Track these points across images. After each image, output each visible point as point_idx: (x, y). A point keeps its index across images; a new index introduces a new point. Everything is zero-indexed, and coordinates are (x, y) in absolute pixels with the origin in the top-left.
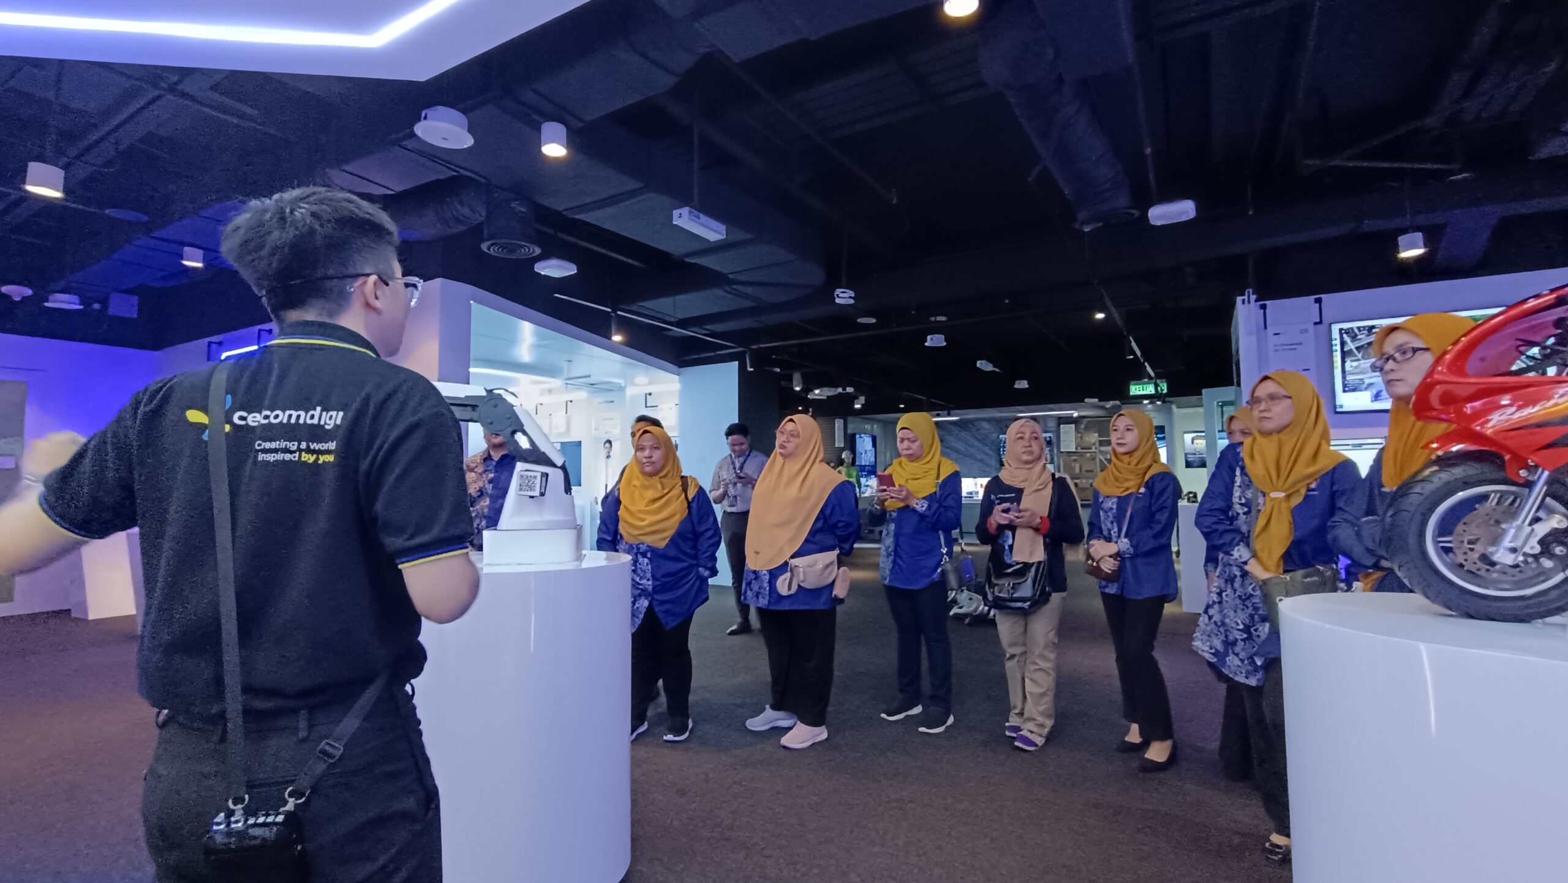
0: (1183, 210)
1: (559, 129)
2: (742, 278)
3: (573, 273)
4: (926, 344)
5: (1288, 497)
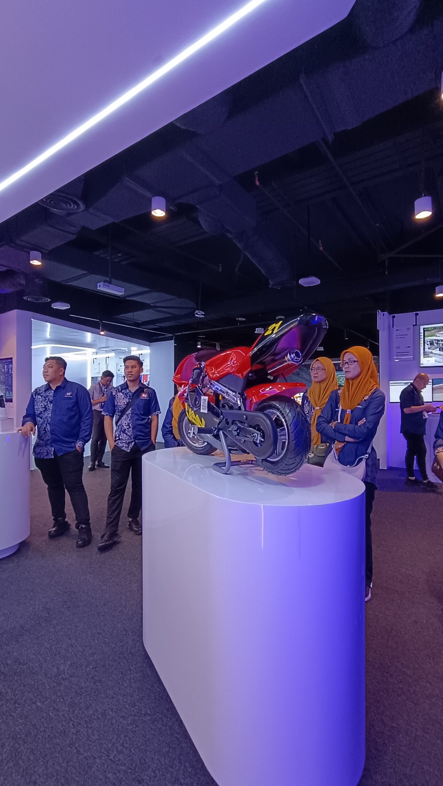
0: (314, 281)
1: (37, 254)
2: (157, 305)
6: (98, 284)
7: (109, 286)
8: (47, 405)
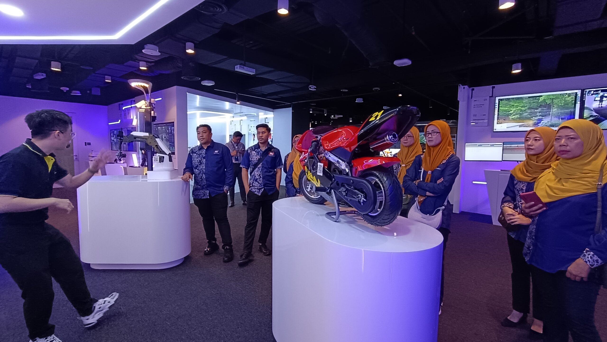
2: (280, 81)
3: (214, 84)
6: (236, 67)
7: (244, 68)
8: (202, 160)
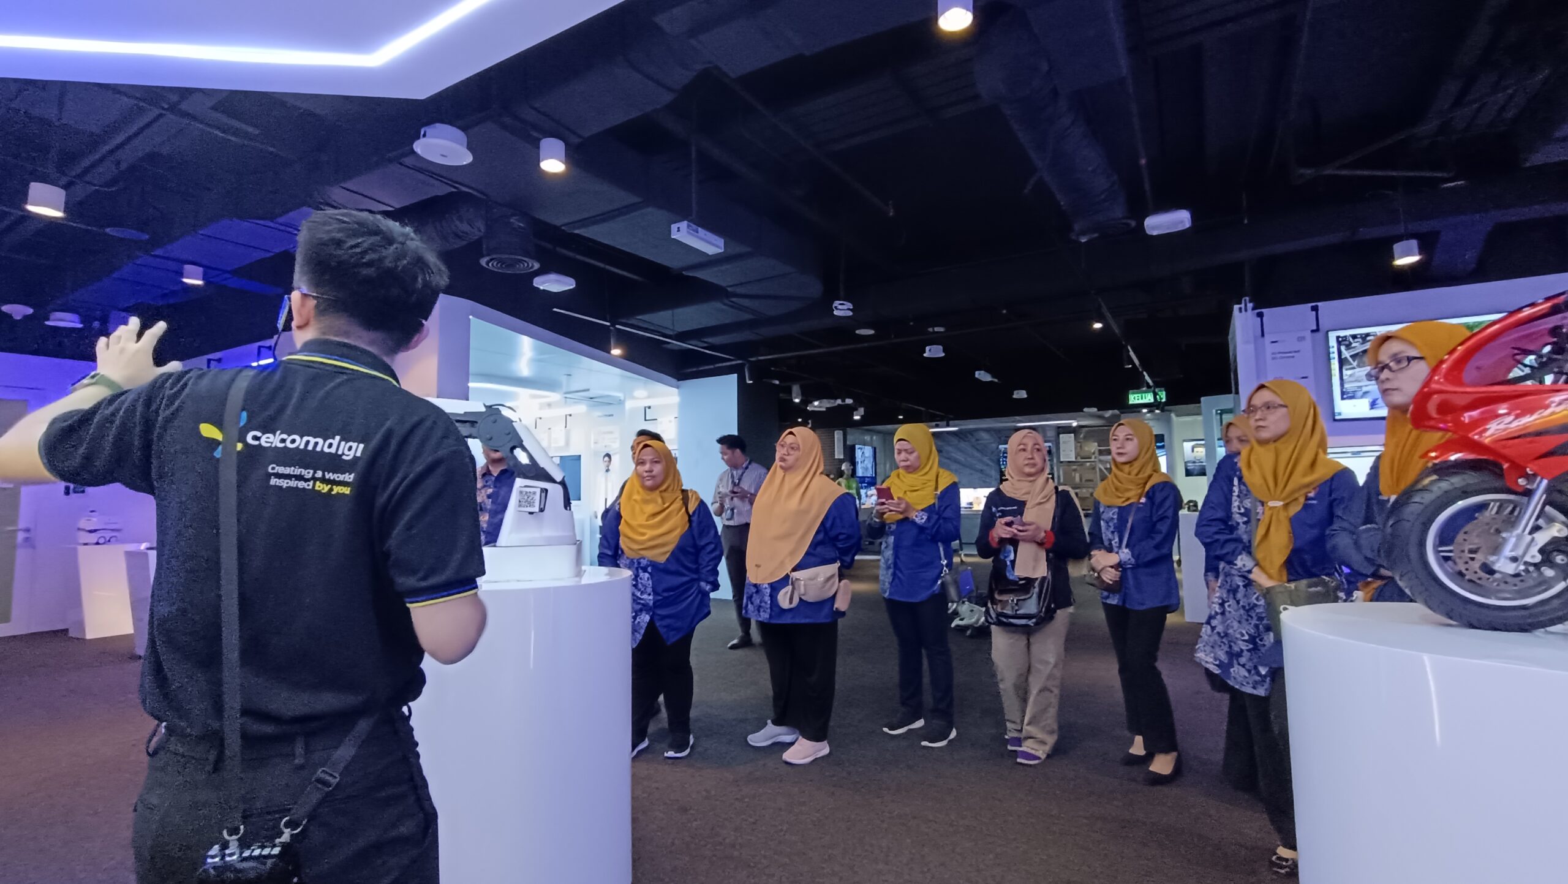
0: (1178, 220)
1: (557, 145)
2: (740, 291)
3: (571, 287)
4: (925, 355)
5: (1286, 506)
